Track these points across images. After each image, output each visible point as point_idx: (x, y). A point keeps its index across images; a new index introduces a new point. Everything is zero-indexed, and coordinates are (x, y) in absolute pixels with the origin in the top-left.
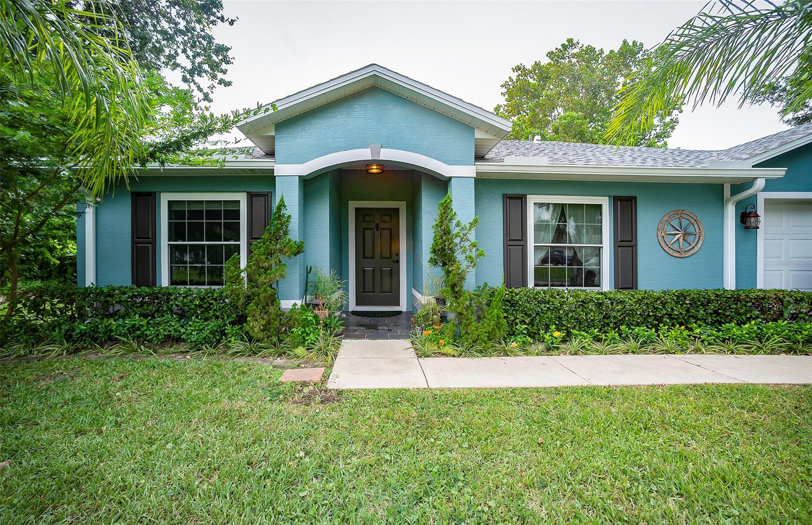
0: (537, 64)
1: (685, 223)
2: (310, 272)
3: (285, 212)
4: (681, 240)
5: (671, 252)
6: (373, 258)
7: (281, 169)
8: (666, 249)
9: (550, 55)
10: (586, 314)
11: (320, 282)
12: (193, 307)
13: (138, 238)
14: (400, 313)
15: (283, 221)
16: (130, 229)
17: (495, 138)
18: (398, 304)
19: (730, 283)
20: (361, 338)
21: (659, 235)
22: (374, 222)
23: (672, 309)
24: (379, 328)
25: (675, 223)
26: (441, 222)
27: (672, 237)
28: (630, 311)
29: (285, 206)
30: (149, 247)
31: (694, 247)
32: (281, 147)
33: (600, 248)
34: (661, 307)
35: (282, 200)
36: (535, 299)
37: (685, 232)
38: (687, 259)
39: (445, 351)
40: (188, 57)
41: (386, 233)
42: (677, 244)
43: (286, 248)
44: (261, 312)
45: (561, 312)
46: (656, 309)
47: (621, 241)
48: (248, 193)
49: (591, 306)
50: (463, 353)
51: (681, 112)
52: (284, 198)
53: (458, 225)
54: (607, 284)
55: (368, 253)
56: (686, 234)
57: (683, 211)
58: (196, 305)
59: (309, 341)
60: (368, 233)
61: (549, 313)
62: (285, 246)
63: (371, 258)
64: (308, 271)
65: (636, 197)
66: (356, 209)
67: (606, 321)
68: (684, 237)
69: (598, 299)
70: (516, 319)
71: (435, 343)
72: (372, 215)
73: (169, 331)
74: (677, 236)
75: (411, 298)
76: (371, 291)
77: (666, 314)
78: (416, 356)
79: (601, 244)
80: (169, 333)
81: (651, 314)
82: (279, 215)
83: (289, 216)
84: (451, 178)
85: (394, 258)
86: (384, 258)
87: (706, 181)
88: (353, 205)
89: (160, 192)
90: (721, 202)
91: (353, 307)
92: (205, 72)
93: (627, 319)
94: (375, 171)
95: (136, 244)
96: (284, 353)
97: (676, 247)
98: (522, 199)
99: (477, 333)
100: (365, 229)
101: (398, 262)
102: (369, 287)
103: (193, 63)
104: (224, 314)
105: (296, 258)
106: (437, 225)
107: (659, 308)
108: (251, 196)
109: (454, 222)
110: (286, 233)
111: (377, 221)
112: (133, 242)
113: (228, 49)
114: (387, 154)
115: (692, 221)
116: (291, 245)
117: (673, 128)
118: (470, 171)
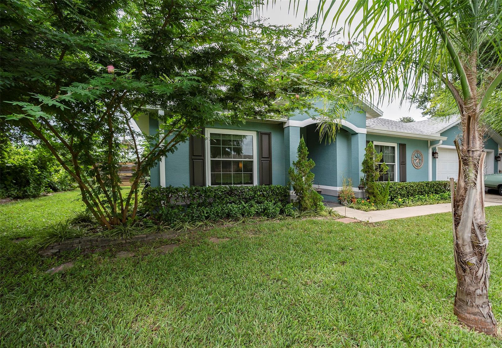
1: (419, 155)
4: (418, 162)
5: (415, 167)
8: (414, 165)
13: (194, 156)
16: (188, 150)
19: (430, 179)
21: (412, 160)
25: (416, 155)
27: (416, 160)
28: (415, 190)
31: (421, 165)
37: (419, 159)
38: (419, 169)
39: (373, 208)
45: (396, 191)
47: (402, 162)
54: (397, 179)
57: (418, 150)
61: (393, 192)
65: (405, 144)
67: (408, 194)
78: (364, 211)
79: (395, 163)
81: (420, 191)
84: (358, 133)
87: (424, 139)
90: (428, 148)
93: (414, 193)
97: (416, 164)
107: (422, 188)
108: (259, 134)
112: (191, 158)
115: (421, 154)
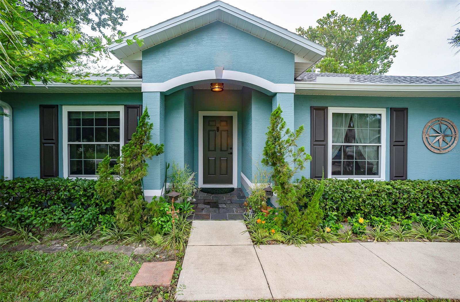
0: (310, 28)
1: (444, 127)
2: (168, 168)
3: (148, 121)
4: (441, 141)
5: (433, 149)
6: (215, 150)
7: (147, 87)
8: (429, 147)
9: (319, 21)
10: (379, 201)
11: (176, 174)
12: (78, 196)
13: (45, 140)
14: (232, 189)
15: (146, 128)
16: (39, 133)
17: (310, 62)
18: (231, 182)
20: (207, 219)
21: (424, 137)
22: (215, 126)
23: (449, 198)
24: (220, 206)
25: (436, 127)
26: (273, 130)
27: (433, 138)
28: (414, 199)
29: (149, 116)
30: (53, 146)
31: (450, 146)
32: (146, 68)
33: (378, 147)
34: (439, 196)
35: (146, 111)
36: (341, 190)
37: (444, 134)
38: (445, 154)
39: (275, 238)
40: (96, 15)
41: (224, 134)
42: (437, 143)
43: (148, 151)
44: (126, 206)
45: (361, 200)
46: (436, 197)
47: (395, 141)
48: (125, 106)
49: (384, 195)
50: (291, 241)
51: (395, 57)
52: (148, 111)
53: (287, 132)
55: (212, 147)
56: (445, 136)
57: (442, 118)
58: (80, 195)
59: (166, 229)
60: (212, 133)
61: (351, 201)
62: (147, 150)
63: (214, 151)
64: (167, 167)
65: (407, 108)
66: (204, 117)
67: (395, 206)
68: (443, 138)
69: (388, 189)
70: (326, 205)
71: (267, 229)
72: (214, 121)
73: (55, 220)
74: (438, 138)
75: (240, 179)
76: (213, 173)
77: (443, 202)
78: (252, 244)
79: (380, 143)
80: (54, 221)
81: (431, 201)
82: (143, 124)
83: (152, 125)
84: (275, 94)
85: (229, 151)
86: (223, 151)
88: (201, 114)
89: (62, 105)
91: (201, 185)
92: (109, 25)
93: (411, 205)
94: (217, 89)
95: (44, 144)
96: (144, 240)
97: (436, 145)
98: (324, 110)
99: (302, 223)
100: (209, 131)
101: (232, 153)
102: (212, 171)
103: (100, 19)
104: (102, 202)
105: (157, 157)
106: (270, 132)
107: (437, 197)
108: (127, 108)
109: (285, 130)
110: (148, 138)
111: (218, 125)
112: (41, 143)
113: (123, 10)
114: (228, 75)
115: (450, 126)
116: (151, 149)
117: (389, 66)
118: (291, 88)
